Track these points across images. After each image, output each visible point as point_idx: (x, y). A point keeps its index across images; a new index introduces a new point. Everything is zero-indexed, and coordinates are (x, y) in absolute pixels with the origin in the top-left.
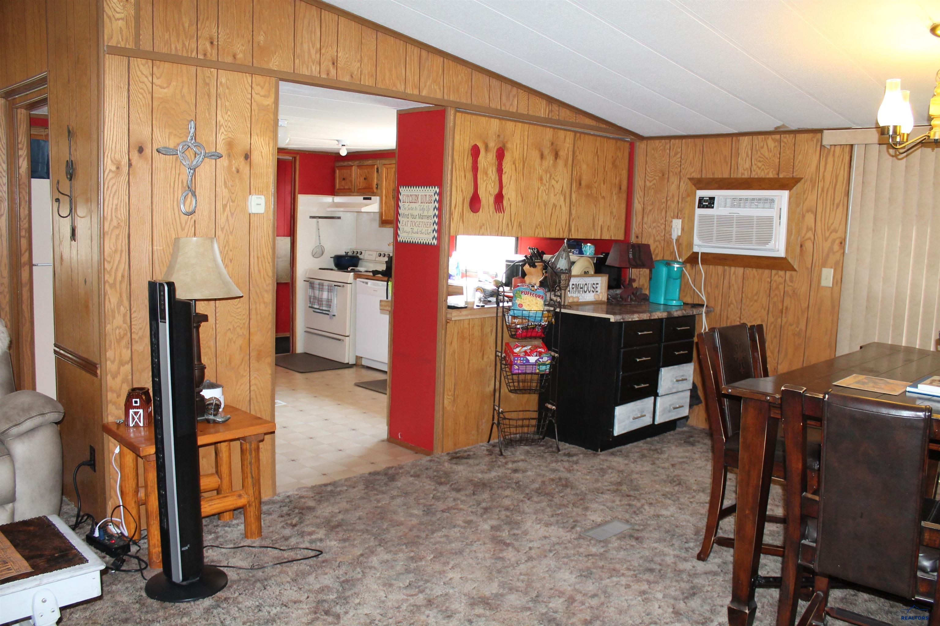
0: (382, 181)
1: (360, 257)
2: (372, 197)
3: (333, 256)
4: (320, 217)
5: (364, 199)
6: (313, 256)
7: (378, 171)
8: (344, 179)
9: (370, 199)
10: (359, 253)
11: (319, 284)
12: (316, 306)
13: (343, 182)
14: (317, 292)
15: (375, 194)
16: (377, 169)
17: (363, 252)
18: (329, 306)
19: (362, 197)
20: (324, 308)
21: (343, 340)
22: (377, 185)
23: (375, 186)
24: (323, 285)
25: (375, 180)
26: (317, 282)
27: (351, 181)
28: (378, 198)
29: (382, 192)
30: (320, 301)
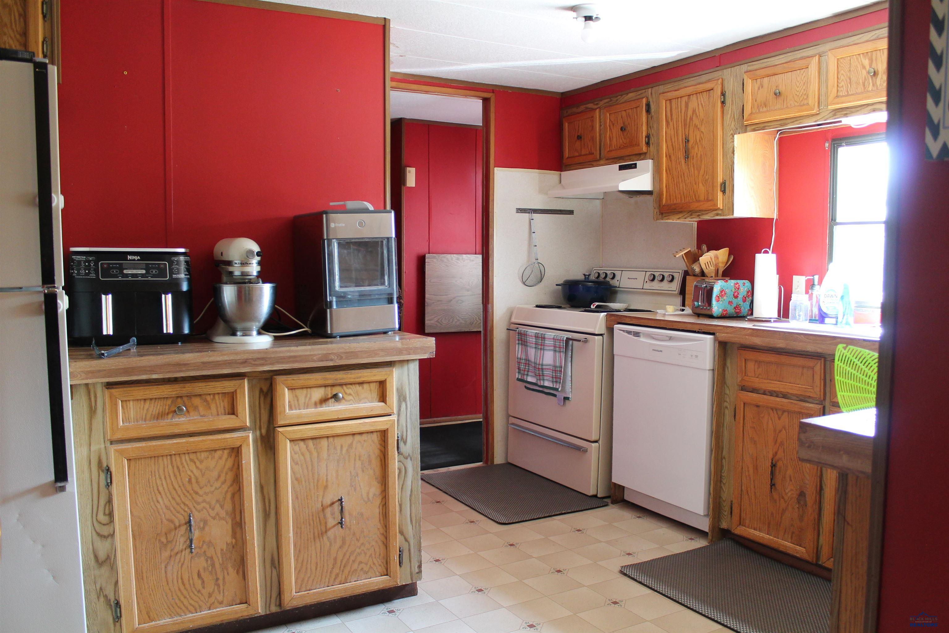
0: (659, 130)
1: (615, 283)
2: (639, 163)
3: (561, 282)
4: (535, 211)
5: (621, 168)
6: (524, 283)
7: (648, 111)
8: (579, 138)
9: (634, 166)
10: (610, 276)
11: (537, 336)
12: (530, 379)
13: (578, 143)
14: (532, 352)
15: (642, 156)
16: (648, 106)
17: (618, 274)
18: (556, 379)
19: (617, 166)
20: (547, 384)
21: (585, 451)
22: (648, 137)
23: (644, 141)
24: (543, 338)
25: (644, 128)
26: (532, 332)
27: (593, 139)
28: (650, 162)
29: (659, 150)
30: (539, 370)
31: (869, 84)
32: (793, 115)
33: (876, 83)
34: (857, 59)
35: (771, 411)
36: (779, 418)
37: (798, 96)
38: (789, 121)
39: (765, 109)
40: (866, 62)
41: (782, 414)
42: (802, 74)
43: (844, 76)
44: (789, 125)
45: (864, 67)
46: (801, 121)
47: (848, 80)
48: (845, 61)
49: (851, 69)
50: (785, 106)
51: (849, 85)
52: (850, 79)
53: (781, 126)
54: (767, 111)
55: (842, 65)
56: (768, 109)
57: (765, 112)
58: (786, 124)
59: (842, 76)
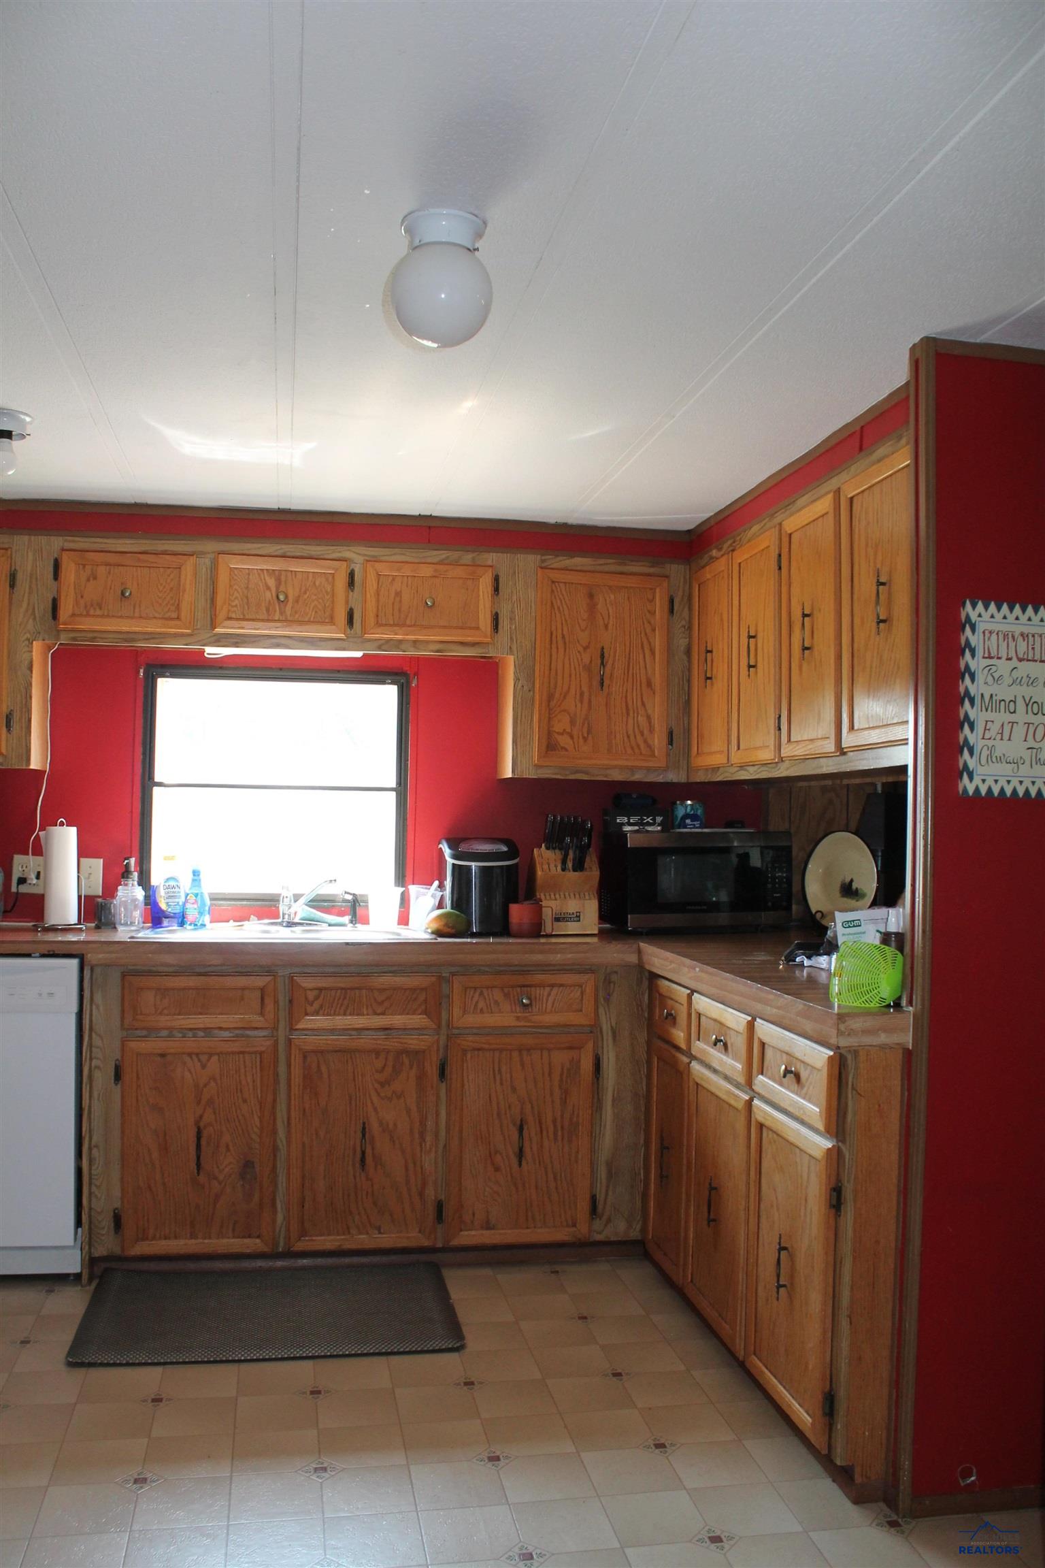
31: (275, 611)
32: (152, 629)
33: (285, 612)
34: (259, 575)
35: (187, 1059)
36: (204, 1067)
37: (160, 604)
38: (141, 637)
39: (98, 612)
40: (272, 582)
41: (208, 1060)
42: (169, 576)
43: (238, 592)
44: (139, 642)
45: (268, 588)
46: (163, 640)
47: (245, 601)
48: (240, 574)
49: (250, 586)
50: (137, 615)
51: (246, 607)
52: (247, 597)
53: (126, 641)
54: (102, 616)
55: (235, 577)
56: (106, 614)
57: (98, 616)
58: (133, 640)
59: (236, 592)
